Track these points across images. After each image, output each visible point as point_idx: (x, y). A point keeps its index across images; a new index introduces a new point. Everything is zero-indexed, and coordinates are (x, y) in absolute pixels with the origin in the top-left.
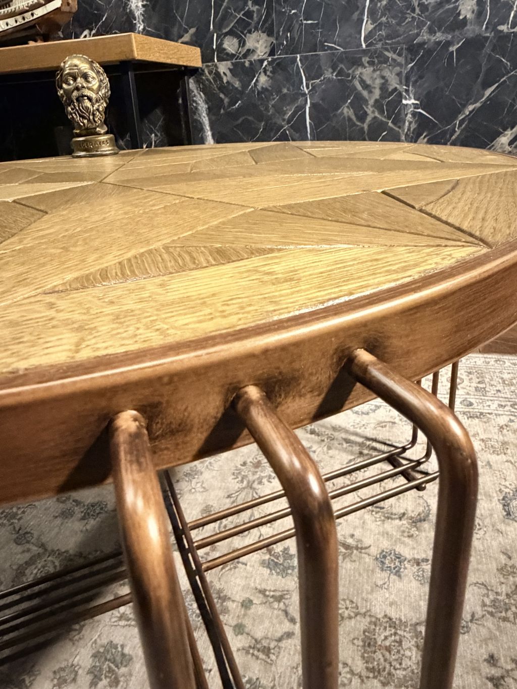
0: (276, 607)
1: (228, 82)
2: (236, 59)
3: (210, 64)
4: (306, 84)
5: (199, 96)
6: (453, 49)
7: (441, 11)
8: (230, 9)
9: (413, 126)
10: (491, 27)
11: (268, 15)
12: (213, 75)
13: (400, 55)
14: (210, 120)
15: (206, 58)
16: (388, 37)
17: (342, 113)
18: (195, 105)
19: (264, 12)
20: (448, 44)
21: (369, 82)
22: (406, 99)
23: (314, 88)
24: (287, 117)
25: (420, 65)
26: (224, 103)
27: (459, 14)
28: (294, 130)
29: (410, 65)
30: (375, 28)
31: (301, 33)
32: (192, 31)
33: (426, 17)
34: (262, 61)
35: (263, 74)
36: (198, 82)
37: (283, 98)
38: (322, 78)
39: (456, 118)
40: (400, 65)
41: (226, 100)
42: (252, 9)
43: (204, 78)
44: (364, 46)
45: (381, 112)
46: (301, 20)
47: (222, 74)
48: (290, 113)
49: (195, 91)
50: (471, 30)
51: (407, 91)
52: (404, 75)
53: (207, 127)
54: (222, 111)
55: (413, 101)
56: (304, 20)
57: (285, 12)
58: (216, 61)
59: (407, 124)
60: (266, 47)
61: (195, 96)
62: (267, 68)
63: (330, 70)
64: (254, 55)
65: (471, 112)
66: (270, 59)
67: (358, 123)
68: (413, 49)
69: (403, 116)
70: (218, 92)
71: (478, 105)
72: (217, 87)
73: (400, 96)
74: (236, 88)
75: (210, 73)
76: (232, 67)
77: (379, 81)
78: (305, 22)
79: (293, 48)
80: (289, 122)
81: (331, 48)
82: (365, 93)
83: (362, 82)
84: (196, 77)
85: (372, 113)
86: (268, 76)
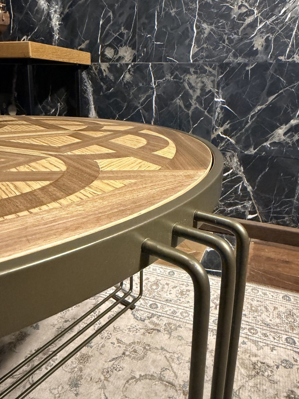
1: (106, 76)
2: (112, 62)
3: (96, 63)
4: (154, 81)
5: (88, 82)
6: (249, 68)
7: (242, 43)
8: (110, 31)
9: (221, 116)
10: (274, 57)
11: (134, 36)
12: (97, 71)
13: (214, 69)
14: (94, 98)
15: (94, 59)
16: (207, 57)
17: (175, 103)
18: (85, 88)
19: (131, 34)
20: (246, 65)
21: (193, 84)
22: (217, 98)
23: (159, 85)
24: (141, 101)
25: (226, 77)
26: (103, 89)
27: (253, 46)
28: (145, 111)
29: (221, 76)
30: (199, 51)
31: (153, 49)
32: (87, 42)
33: (232, 46)
34: (127, 65)
35: (128, 73)
36: (88, 74)
37: (139, 89)
38: (164, 79)
39: (249, 113)
40: (214, 75)
41: (104, 87)
42: (123, 32)
43: (92, 71)
44: (192, 61)
45: (201, 104)
46: (153, 42)
47: (103, 70)
48: (143, 99)
49: (86, 79)
50: (261, 57)
51: (218, 93)
52: (216, 82)
53: (92, 103)
54: (101, 94)
55: (221, 100)
56: (155, 42)
57: (144, 36)
58: (100, 62)
59: (217, 114)
60: (131, 56)
61: (86, 82)
62: (131, 70)
63: (170, 75)
64: (123, 60)
65: (259, 111)
66: (133, 64)
67: (186, 111)
68: (223, 67)
69: (214, 108)
70: (100, 81)
71: (264, 106)
72: (99, 78)
73: (213, 96)
74: (111, 80)
75: (96, 69)
76: (109, 67)
77: (200, 85)
78: (155, 43)
79: (147, 58)
80: (142, 105)
81: (171, 61)
82: (191, 92)
83: (189, 84)
84: (87, 71)
85: (194, 104)
86: (131, 75)
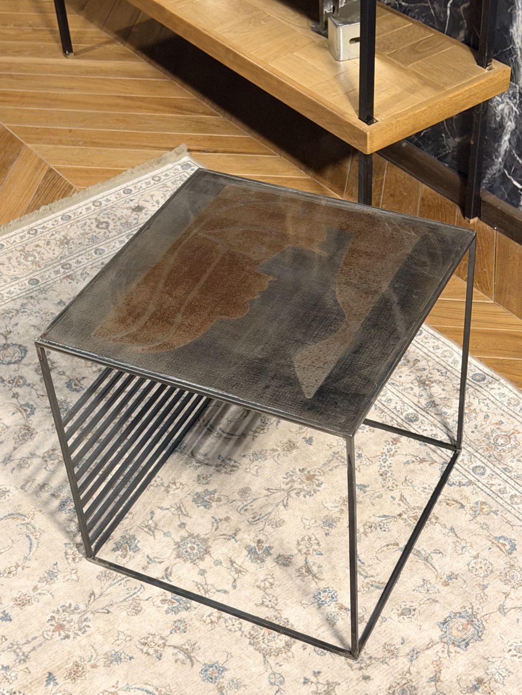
0: (232, 574)
